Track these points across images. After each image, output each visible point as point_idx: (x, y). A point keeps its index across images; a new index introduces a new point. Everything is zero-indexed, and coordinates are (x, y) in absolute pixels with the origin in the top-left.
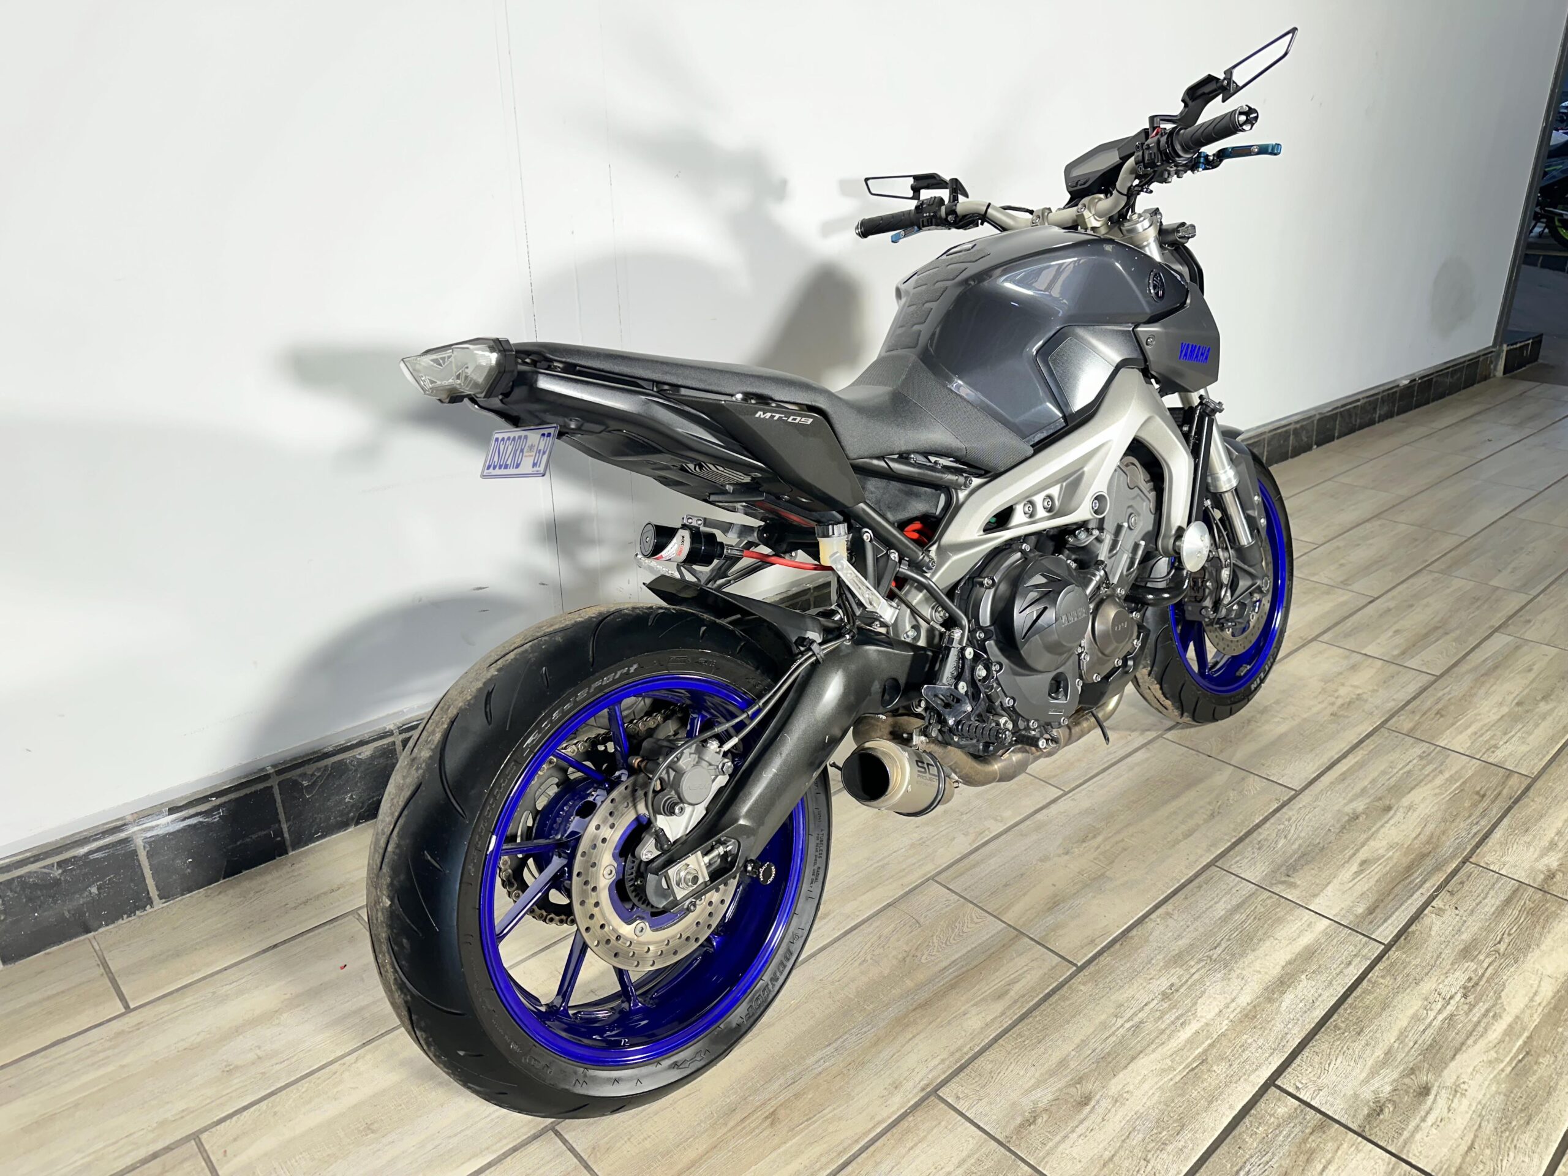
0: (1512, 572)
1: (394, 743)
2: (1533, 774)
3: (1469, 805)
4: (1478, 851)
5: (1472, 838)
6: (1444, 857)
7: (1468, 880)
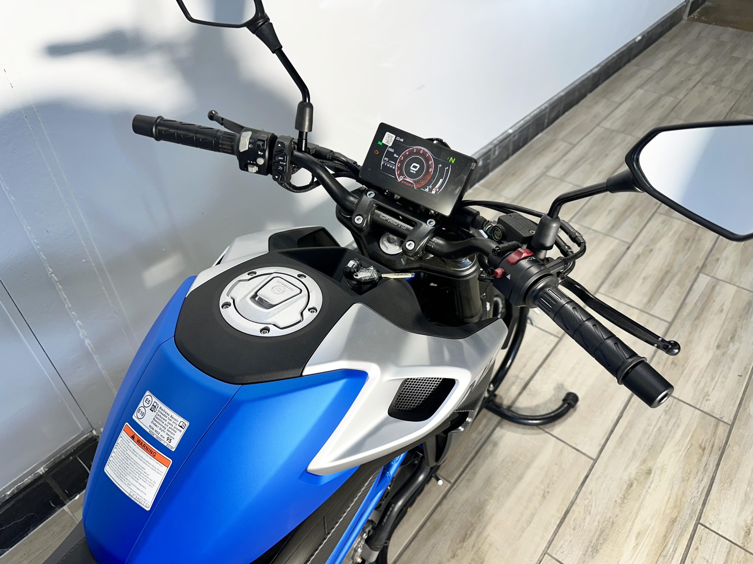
2: (731, 420)
3: (696, 460)
4: (704, 511)
5: (700, 497)
6: (685, 521)
7: (700, 544)
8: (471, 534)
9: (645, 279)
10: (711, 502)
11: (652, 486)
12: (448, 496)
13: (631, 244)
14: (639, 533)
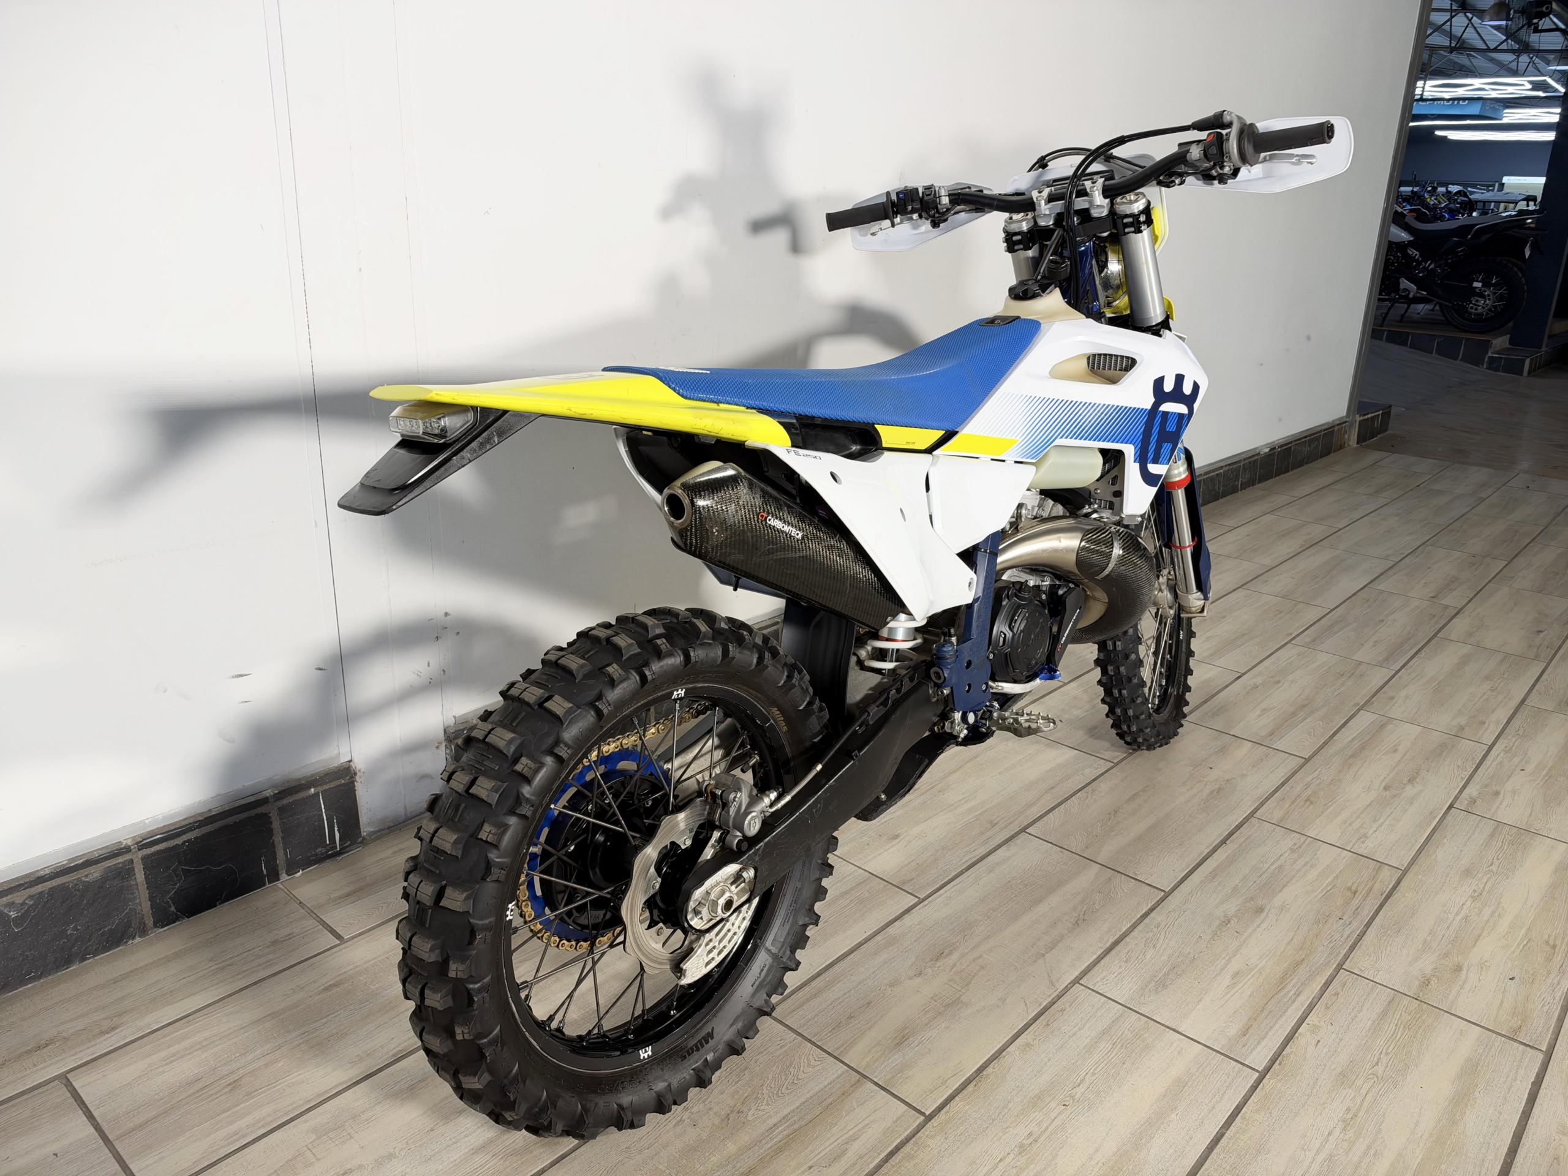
0: (1373, 646)
2: (1403, 865)
3: (1342, 903)
4: (1351, 956)
5: (1345, 942)
6: (1318, 965)
7: (1342, 990)
8: (950, 954)
9: (1264, 711)
10: (1363, 947)
11: (1264, 925)
12: (913, 911)
13: (1244, 674)
14: (1238, 973)
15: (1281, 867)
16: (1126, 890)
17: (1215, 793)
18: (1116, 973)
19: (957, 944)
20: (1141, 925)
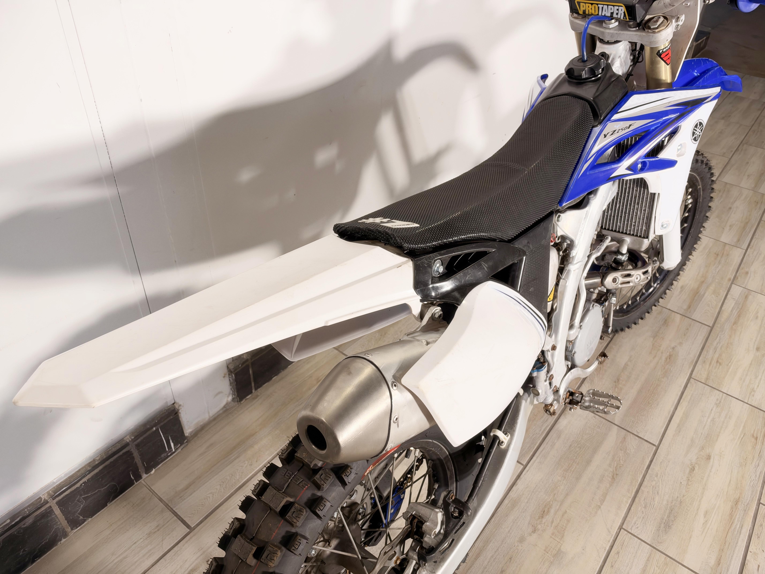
0: (730, 229)
1: (50, 507)
3: (751, 448)
6: (748, 501)
8: (549, 511)
11: (713, 470)
14: (707, 512)
15: (713, 420)
16: (635, 447)
17: (668, 360)
18: (641, 518)
19: (551, 502)
20: (648, 474)
